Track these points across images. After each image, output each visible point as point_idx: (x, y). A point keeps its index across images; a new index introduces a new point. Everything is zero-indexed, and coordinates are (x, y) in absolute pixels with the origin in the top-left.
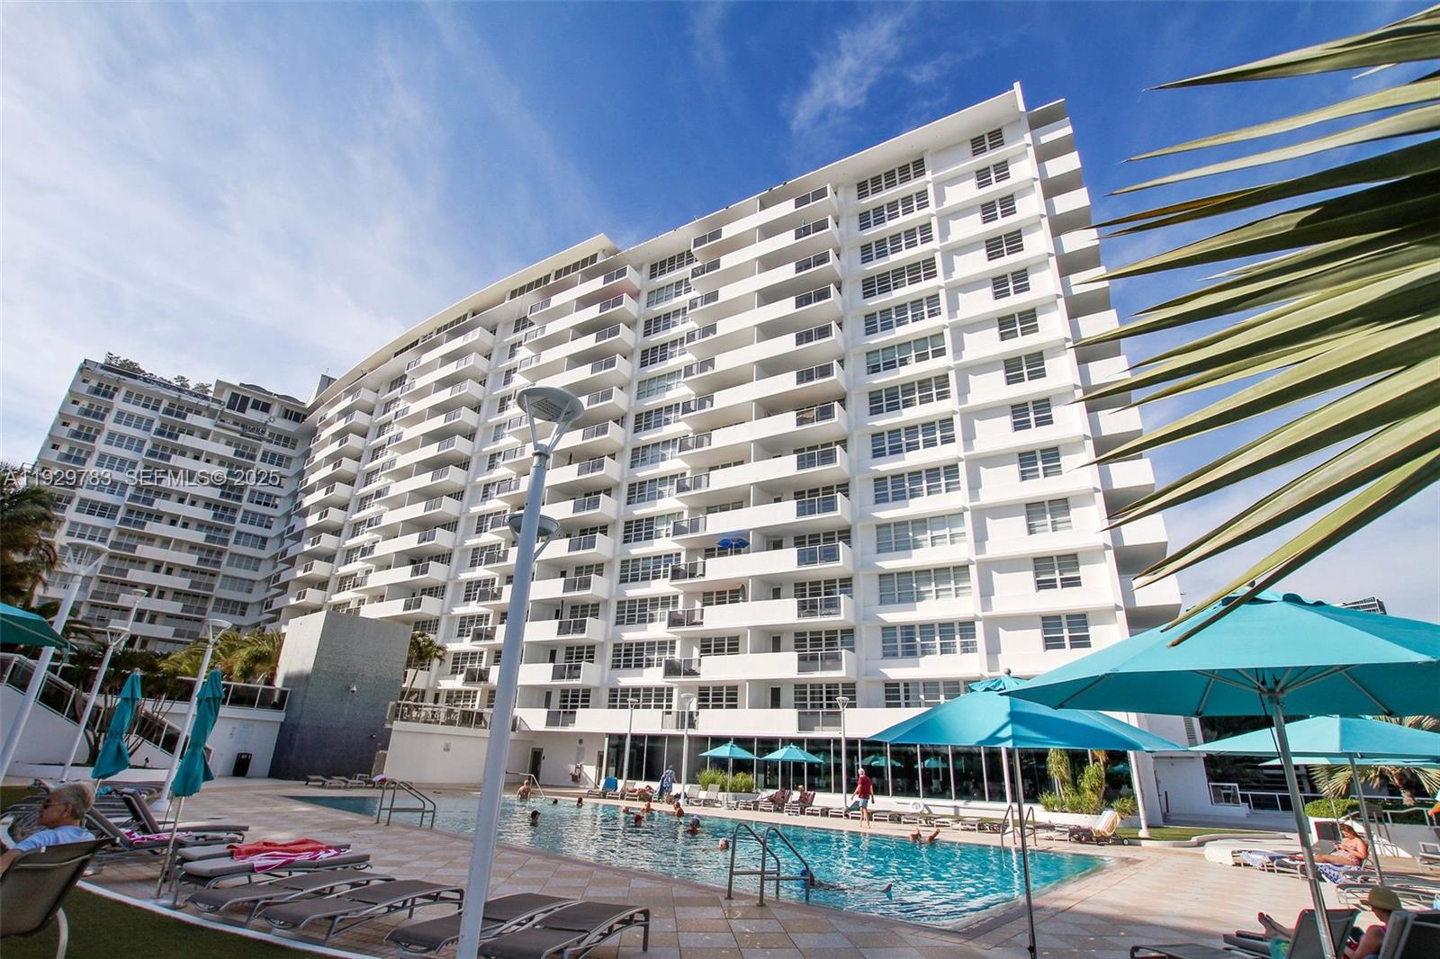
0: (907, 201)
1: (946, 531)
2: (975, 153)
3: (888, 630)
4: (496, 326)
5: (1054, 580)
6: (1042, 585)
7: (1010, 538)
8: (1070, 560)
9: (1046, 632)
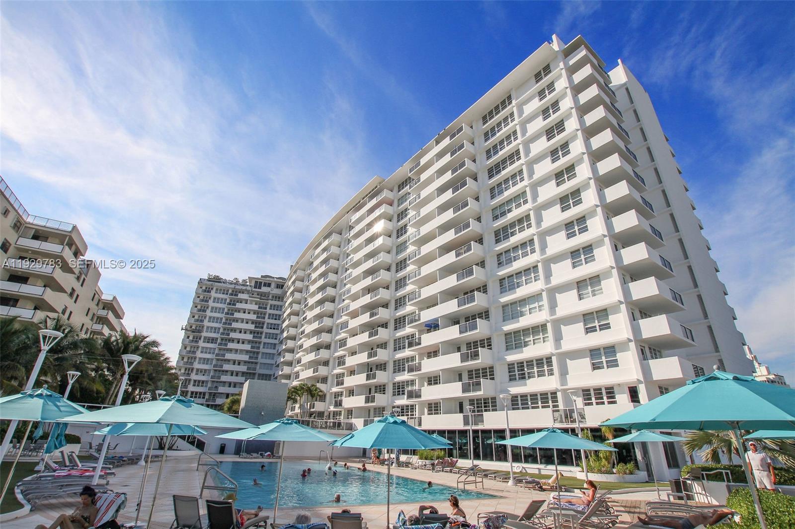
0: (506, 119)
1: (536, 305)
2: (537, 82)
3: (511, 366)
4: (342, 230)
5: (595, 327)
6: (589, 330)
7: (569, 304)
8: (603, 313)
9: (592, 359)
